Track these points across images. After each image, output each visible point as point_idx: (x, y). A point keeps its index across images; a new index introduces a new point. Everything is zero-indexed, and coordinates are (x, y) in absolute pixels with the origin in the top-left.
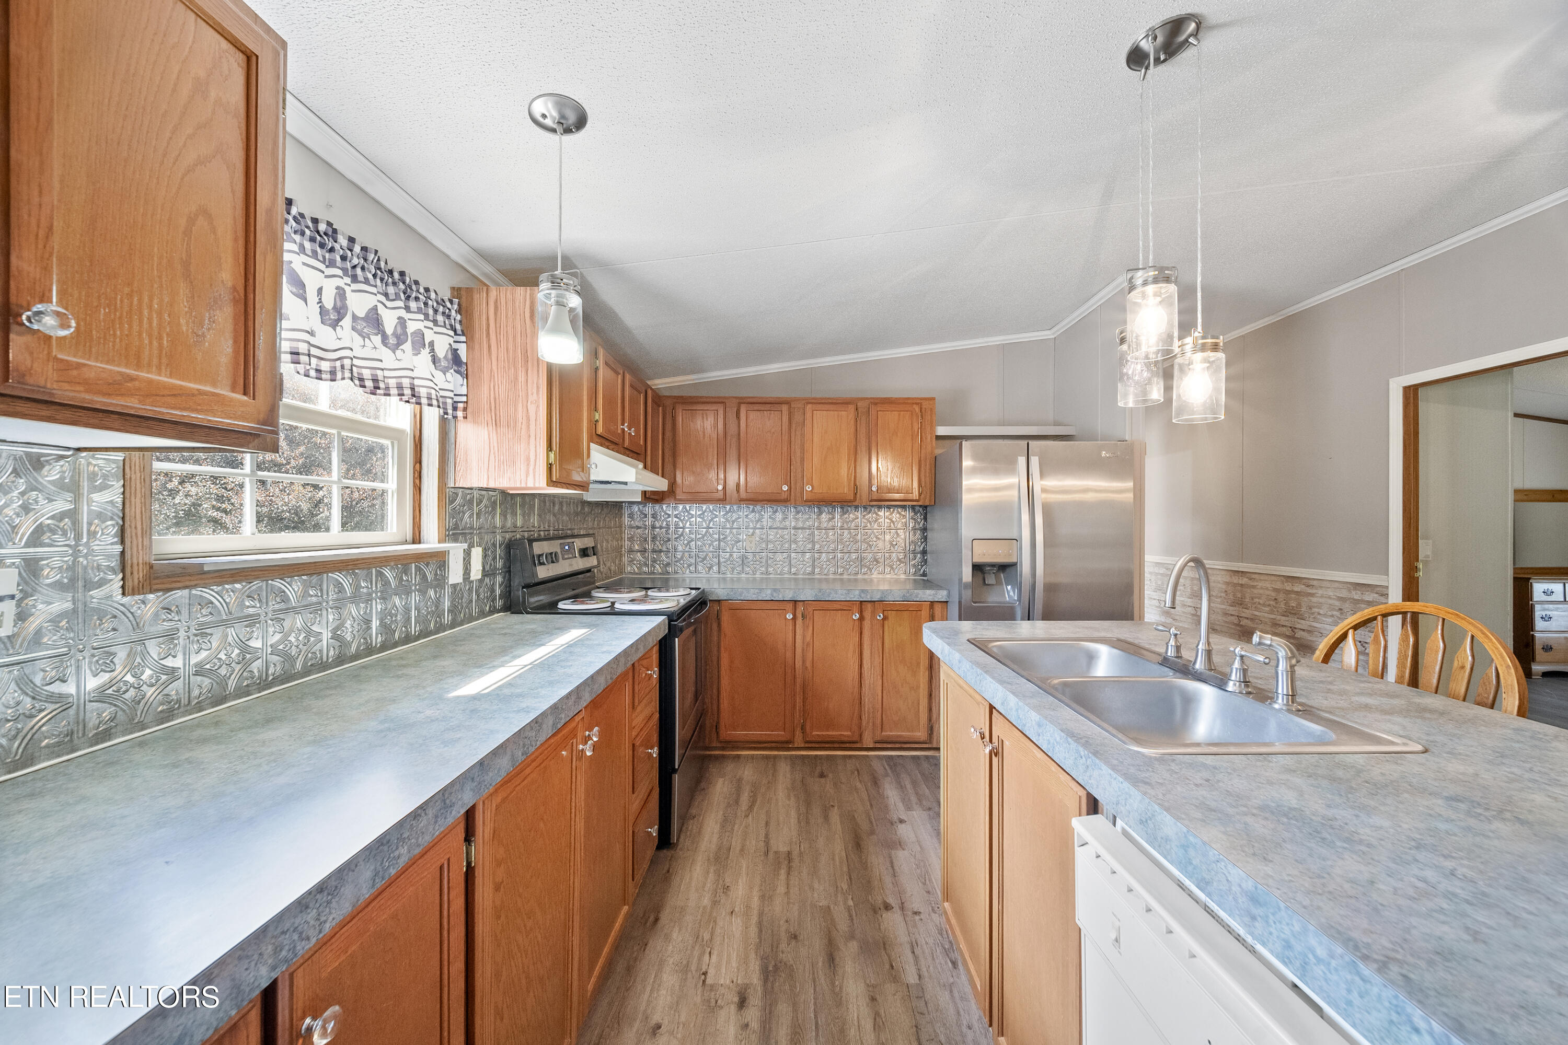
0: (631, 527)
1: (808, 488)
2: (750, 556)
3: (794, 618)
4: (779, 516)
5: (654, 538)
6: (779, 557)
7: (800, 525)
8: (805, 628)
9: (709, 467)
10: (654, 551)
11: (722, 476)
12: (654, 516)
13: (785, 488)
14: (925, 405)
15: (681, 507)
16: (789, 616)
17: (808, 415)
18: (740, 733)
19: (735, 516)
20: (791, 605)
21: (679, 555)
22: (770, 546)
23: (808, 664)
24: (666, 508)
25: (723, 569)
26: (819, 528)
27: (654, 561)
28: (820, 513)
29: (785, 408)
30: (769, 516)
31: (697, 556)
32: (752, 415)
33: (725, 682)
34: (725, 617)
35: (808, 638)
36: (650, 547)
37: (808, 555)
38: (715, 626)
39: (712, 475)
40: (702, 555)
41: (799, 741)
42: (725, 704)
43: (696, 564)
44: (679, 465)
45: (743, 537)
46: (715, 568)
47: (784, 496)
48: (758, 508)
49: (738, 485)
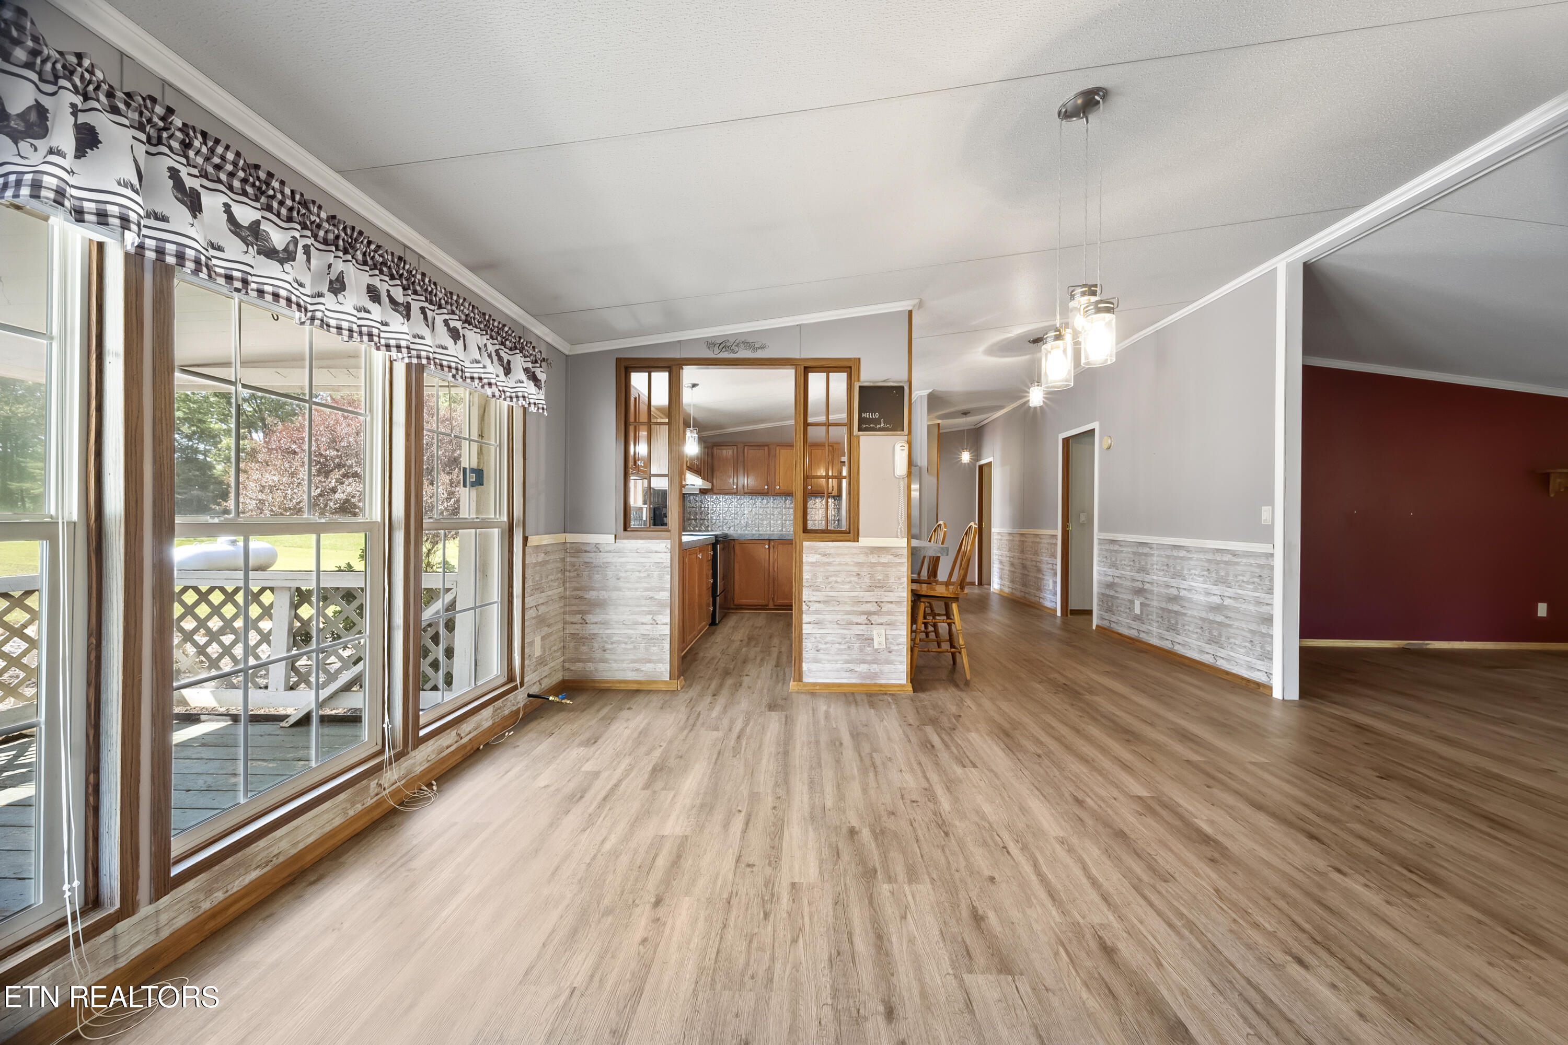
0: (689, 507)
1: (778, 487)
2: (750, 522)
3: (769, 548)
4: (765, 501)
5: (701, 513)
6: (765, 522)
7: (775, 506)
8: (774, 552)
9: (730, 477)
10: (701, 519)
11: (736, 481)
12: (701, 502)
13: (766, 487)
14: (835, 446)
15: (715, 497)
16: (767, 547)
17: (778, 451)
18: (744, 601)
19: (742, 501)
20: (767, 542)
21: (714, 522)
22: (760, 517)
23: (776, 569)
24: (709, 498)
25: (736, 529)
26: (785, 508)
27: (701, 524)
28: (786, 500)
29: (766, 448)
30: (759, 501)
31: (723, 522)
32: (751, 451)
33: (737, 577)
34: (737, 547)
35: (776, 557)
36: (699, 517)
37: (779, 522)
38: (732, 551)
39: (731, 480)
40: (726, 521)
41: (771, 606)
42: (737, 587)
43: (722, 526)
44: (715, 476)
45: (746, 512)
46: (732, 528)
47: (766, 491)
48: (754, 497)
49: (744, 485)
